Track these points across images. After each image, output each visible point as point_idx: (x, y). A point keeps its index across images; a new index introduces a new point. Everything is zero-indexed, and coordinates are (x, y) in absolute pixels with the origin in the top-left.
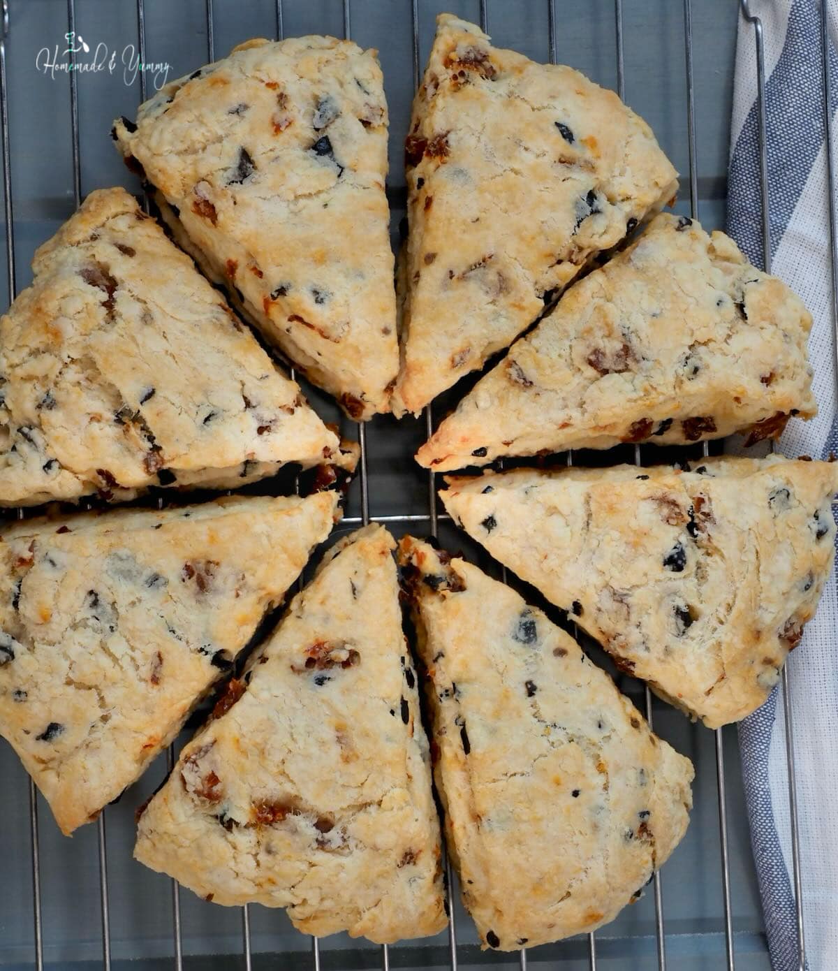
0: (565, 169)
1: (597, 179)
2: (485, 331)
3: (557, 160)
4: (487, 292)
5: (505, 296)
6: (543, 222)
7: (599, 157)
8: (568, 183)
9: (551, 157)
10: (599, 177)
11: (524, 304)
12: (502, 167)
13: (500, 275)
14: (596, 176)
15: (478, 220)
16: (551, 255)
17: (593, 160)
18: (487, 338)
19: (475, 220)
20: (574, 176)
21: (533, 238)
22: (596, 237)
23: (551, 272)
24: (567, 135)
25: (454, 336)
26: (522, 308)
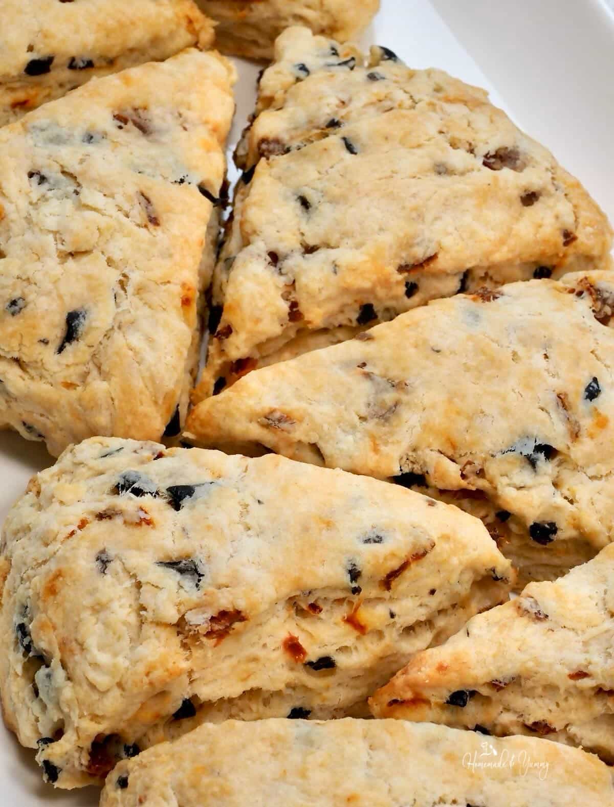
0: (555, 403)
1: (569, 448)
2: (326, 427)
3: (558, 391)
4: (369, 404)
5: (377, 424)
6: (482, 412)
7: (592, 436)
8: (543, 415)
9: (557, 384)
10: (572, 448)
11: (382, 448)
12: (510, 343)
13: (395, 406)
14: (569, 444)
15: (438, 351)
16: (454, 447)
17: (583, 433)
18: (320, 438)
19: (436, 349)
20: (554, 415)
21: (458, 413)
22: (505, 480)
23: (435, 455)
24: (592, 393)
25: (300, 398)
26: (376, 450)
